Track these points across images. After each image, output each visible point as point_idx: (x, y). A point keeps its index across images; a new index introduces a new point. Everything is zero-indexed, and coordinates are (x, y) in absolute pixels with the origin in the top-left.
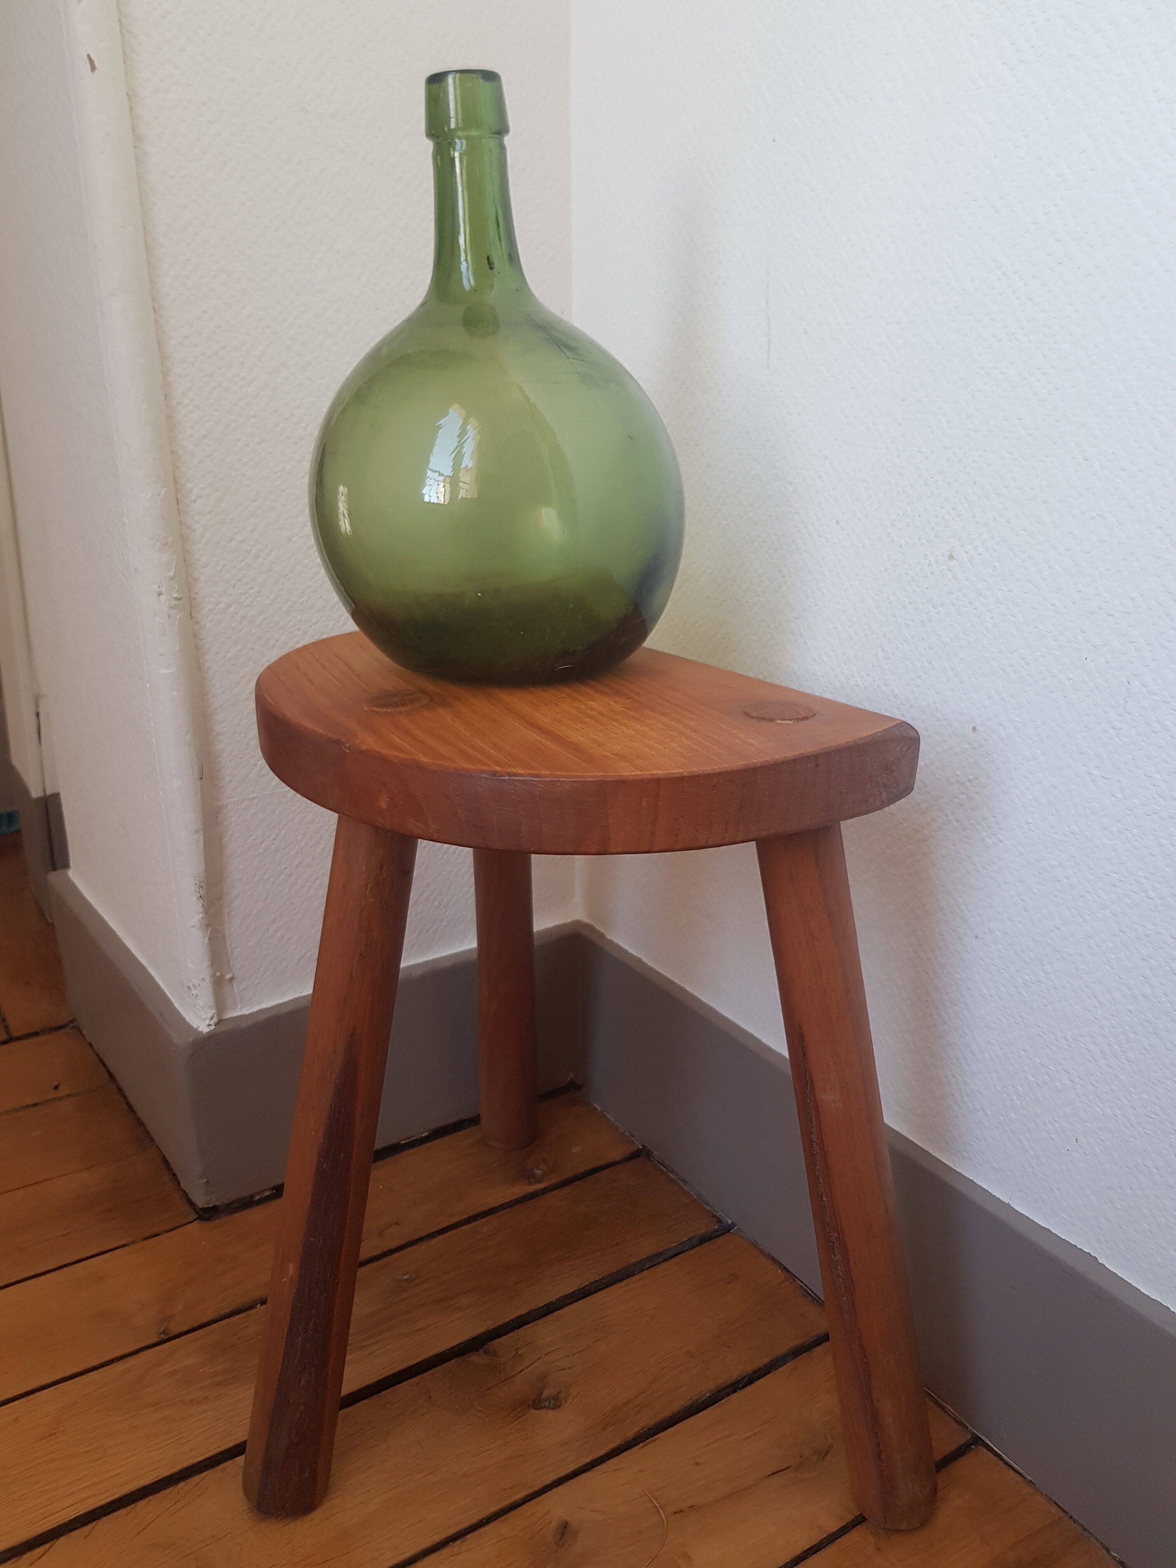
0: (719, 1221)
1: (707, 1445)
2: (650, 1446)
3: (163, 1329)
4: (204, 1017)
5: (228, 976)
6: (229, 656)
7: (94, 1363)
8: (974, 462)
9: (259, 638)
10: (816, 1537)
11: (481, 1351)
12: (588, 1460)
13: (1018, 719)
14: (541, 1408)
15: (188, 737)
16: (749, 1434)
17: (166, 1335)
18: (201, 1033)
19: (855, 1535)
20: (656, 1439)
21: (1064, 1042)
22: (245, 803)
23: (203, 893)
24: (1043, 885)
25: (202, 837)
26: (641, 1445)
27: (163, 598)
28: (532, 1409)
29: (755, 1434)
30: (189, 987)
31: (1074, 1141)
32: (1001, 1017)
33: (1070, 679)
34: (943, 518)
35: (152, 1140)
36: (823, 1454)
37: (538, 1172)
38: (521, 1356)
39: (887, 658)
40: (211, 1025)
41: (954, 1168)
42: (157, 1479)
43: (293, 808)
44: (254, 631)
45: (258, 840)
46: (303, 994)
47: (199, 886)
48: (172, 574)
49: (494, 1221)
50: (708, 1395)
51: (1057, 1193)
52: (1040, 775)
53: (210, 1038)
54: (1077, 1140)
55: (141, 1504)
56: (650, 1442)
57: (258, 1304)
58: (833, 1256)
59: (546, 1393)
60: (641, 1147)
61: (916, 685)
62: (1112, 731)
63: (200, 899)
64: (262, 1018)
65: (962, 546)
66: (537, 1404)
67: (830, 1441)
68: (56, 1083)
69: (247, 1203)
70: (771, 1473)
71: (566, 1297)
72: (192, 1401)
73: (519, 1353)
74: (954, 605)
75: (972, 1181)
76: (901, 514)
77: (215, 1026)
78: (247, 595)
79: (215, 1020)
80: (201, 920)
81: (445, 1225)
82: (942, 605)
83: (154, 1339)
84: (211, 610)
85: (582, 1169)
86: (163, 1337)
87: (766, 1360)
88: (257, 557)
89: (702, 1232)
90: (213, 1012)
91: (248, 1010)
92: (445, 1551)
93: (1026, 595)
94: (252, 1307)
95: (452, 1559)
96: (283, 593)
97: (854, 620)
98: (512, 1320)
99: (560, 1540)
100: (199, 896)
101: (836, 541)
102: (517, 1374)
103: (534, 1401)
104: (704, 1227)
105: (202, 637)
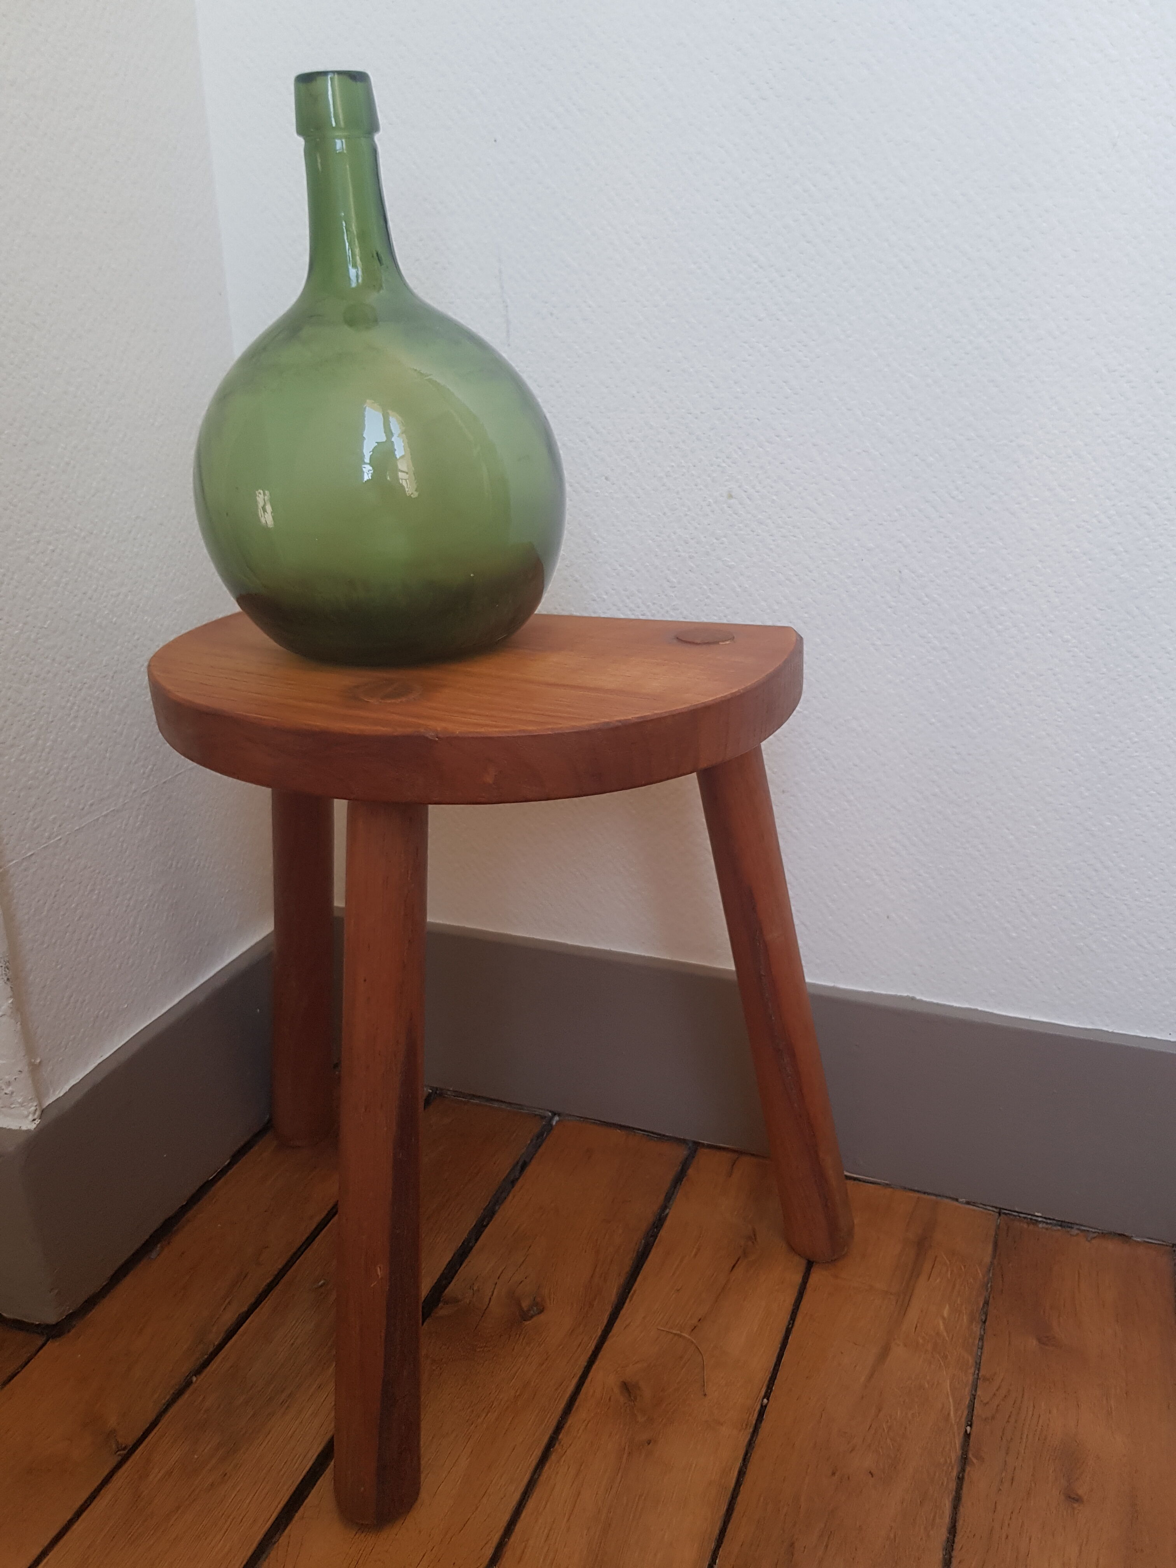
0: (540, 1117)
1: (673, 1274)
2: (635, 1297)
3: (114, 1446)
4: (26, 1113)
8: (746, 418)
11: (441, 1305)
12: (599, 1333)
14: (531, 1318)
16: (694, 1252)
17: (124, 1449)
18: (28, 1131)
19: (816, 1277)
20: (635, 1291)
21: (870, 848)
22: (24, 864)
23: (9, 974)
24: (841, 737)
26: (628, 1300)
28: (524, 1322)
29: (698, 1250)
31: (886, 918)
33: (850, 577)
34: (719, 466)
36: (753, 1237)
38: (478, 1290)
40: (35, 1120)
42: (245, 1562)
43: (67, 857)
46: (104, 1057)
47: (5, 968)
51: (875, 961)
52: (830, 654)
53: (39, 1133)
56: (633, 1295)
57: (191, 1378)
59: (525, 1305)
60: (431, 1091)
61: (705, 605)
62: (889, 610)
63: (8, 982)
64: (80, 1094)
65: (740, 487)
66: (525, 1316)
67: (750, 1226)
70: (731, 1269)
72: (212, 1485)
73: (475, 1288)
74: (736, 535)
76: (675, 466)
77: (39, 1119)
79: (38, 1113)
80: (11, 1006)
82: (725, 537)
83: (114, 1461)
86: (120, 1454)
87: (662, 1197)
89: (538, 1132)
90: (35, 1104)
91: (59, 1093)
92: (553, 1457)
93: (804, 519)
94: (188, 1384)
95: (563, 1459)
96: (29, 619)
97: (635, 559)
98: (445, 1269)
99: (630, 1396)
100: (6, 979)
101: (607, 494)
102: (488, 1305)
103: (521, 1316)
104: (535, 1127)
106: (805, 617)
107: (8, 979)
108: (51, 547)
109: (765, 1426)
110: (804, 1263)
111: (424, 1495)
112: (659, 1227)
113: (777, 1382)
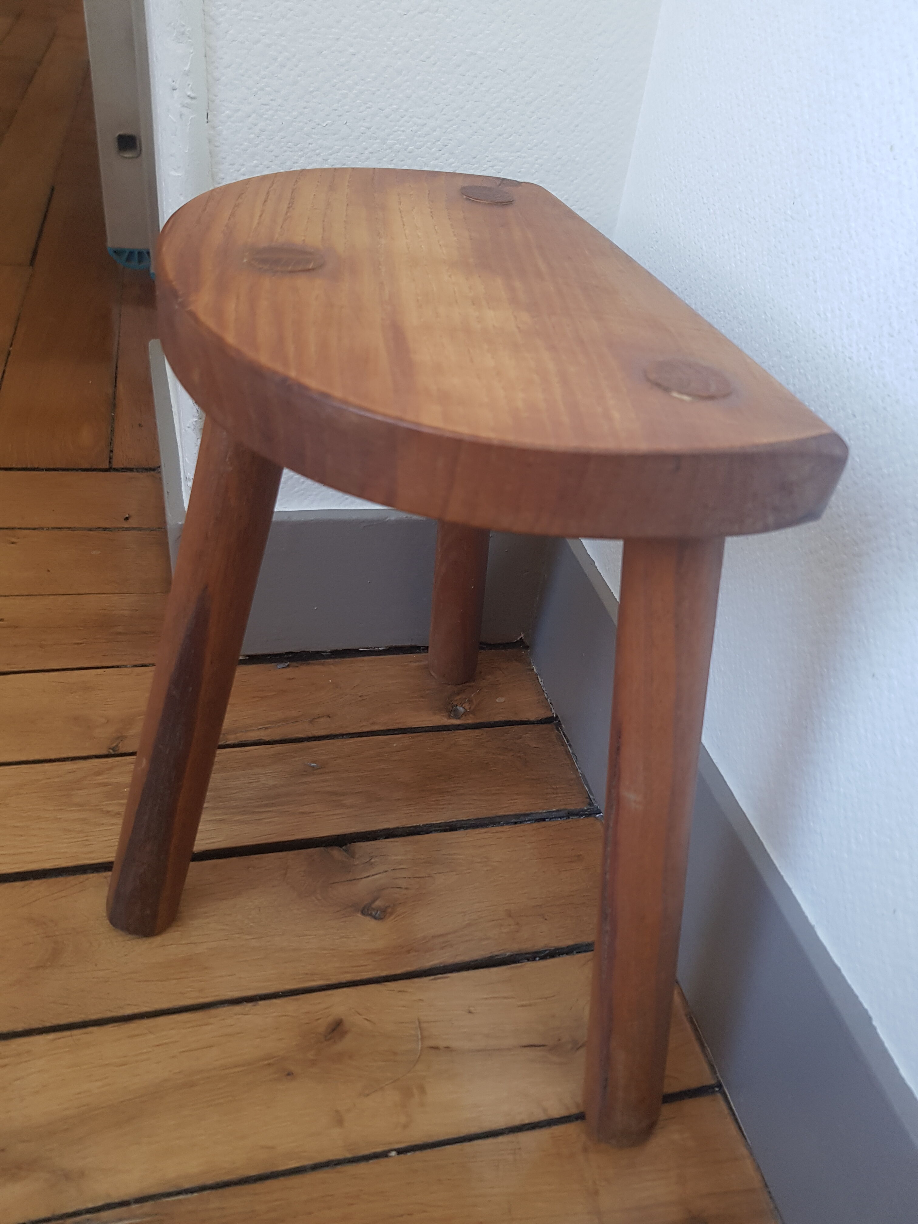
0: (591, 804)
1: (486, 999)
2: (439, 981)
3: (114, 745)
6: (243, 169)
7: (53, 757)
9: (276, 157)
11: (343, 848)
12: (384, 973)
14: (367, 915)
16: (526, 1002)
17: (114, 751)
19: (572, 1128)
20: (445, 977)
26: (432, 977)
27: (176, 94)
28: (360, 912)
29: (530, 1005)
30: (186, 478)
31: (892, 911)
32: (868, 763)
36: (580, 1045)
37: (460, 709)
38: (372, 864)
39: (892, 336)
42: (56, 866)
44: (271, 147)
48: (187, 69)
49: (405, 740)
56: (442, 978)
59: (378, 903)
60: (555, 715)
66: (366, 911)
68: (127, 513)
70: (527, 1044)
72: (108, 812)
73: (372, 860)
78: (267, 107)
80: (194, 423)
83: (105, 752)
84: (229, 117)
85: (498, 719)
86: (111, 752)
87: (570, 943)
88: (282, 66)
89: (571, 808)
92: (237, 1008)
95: (240, 1016)
96: (306, 111)
98: (378, 830)
99: (330, 1034)
102: (361, 878)
103: (364, 909)
104: (576, 803)
105: (217, 144)
109: (362, 1168)
111: (157, 940)
112: (538, 959)
113: (418, 1154)
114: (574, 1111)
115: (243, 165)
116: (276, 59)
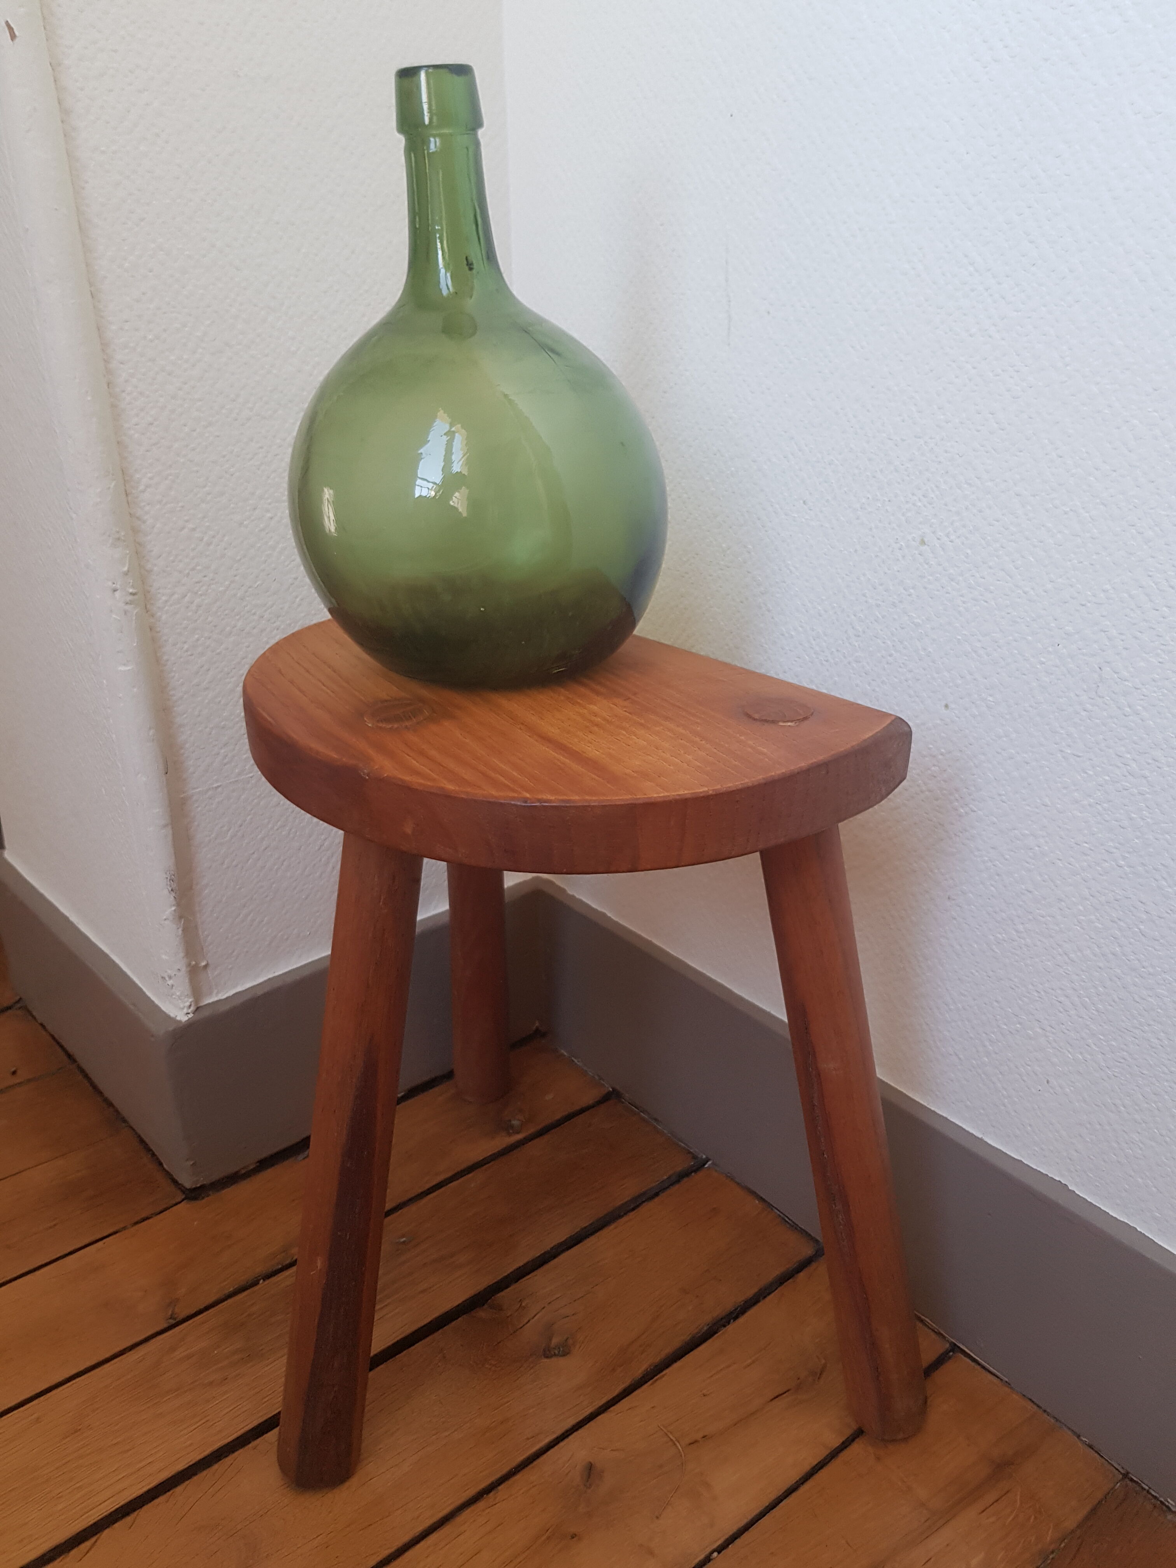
0: (694, 1157)
1: (712, 1376)
2: (658, 1382)
3: (170, 1313)
4: (182, 1006)
5: (203, 964)
6: (186, 646)
7: (106, 1356)
8: (946, 452)
9: (215, 626)
10: (821, 1454)
11: (486, 1306)
12: (603, 1401)
13: (991, 699)
14: (551, 1357)
15: (151, 732)
16: (749, 1361)
17: (175, 1319)
18: (180, 1022)
19: (857, 1448)
20: (663, 1376)
21: (1036, 994)
22: (210, 793)
23: (174, 886)
24: (1015, 852)
25: (171, 832)
26: (650, 1382)
27: (117, 594)
28: (544, 1357)
29: (753, 1362)
30: (163, 978)
31: (1046, 1082)
32: (973, 971)
33: (1043, 663)
34: (914, 504)
35: (124, 1120)
36: (818, 1374)
37: (515, 1123)
38: (524, 1307)
39: (859, 636)
40: (189, 1013)
41: (928, 1106)
42: (191, 1463)
43: (258, 793)
44: (210, 619)
45: (225, 828)
46: (277, 974)
47: (170, 880)
48: (126, 569)
49: (480, 1175)
50: (705, 1328)
51: (1029, 1128)
52: (1013, 751)
53: (190, 1026)
54: (1048, 1082)
55: (179, 1489)
56: (659, 1379)
57: (260, 1280)
58: (834, 1206)
59: (555, 1341)
60: (611, 1090)
61: (888, 663)
62: (1084, 713)
63: (172, 892)
64: (238, 1001)
65: (934, 532)
66: (548, 1353)
67: (823, 1361)
68: (13, 1069)
69: (233, 1179)
70: (773, 1397)
71: (561, 1244)
72: (211, 1383)
73: (523, 1304)
74: (925, 588)
75: (946, 1118)
76: (870, 498)
77: (193, 1014)
78: (201, 584)
79: (192, 1008)
80: (173, 913)
81: (434, 1183)
82: (913, 588)
83: (163, 1325)
84: (166, 601)
85: (558, 1116)
86: (172, 1322)
87: (755, 1290)
88: (209, 544)
89: (679, 1169)
90: (190, 1000)
91: (224, 995)
92: (481, 1504)
93: (998, 582)
94: (255, 1283)
95: (488, 1511)
96: (237, 578)
97: (824, 598)
98: (511, 1273)
99: (588, 1481)
100: (170, 889)
101: (804, 520)
102: (524, 1326)
103: (544, 1350)
104: (681, 1164)
105: (158, 629)
106: (990, 701)
107: (172, 890)
108: (269, 515)
110: (854, 1427)
111: (354, 1481)
112: (732, 1321)
113: (738, 1542)
114: (848, 1432)
115: (185, 643)
116: (201, 540)
